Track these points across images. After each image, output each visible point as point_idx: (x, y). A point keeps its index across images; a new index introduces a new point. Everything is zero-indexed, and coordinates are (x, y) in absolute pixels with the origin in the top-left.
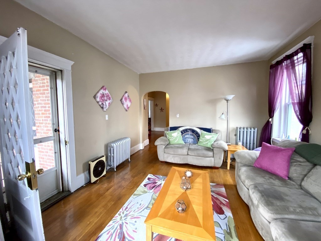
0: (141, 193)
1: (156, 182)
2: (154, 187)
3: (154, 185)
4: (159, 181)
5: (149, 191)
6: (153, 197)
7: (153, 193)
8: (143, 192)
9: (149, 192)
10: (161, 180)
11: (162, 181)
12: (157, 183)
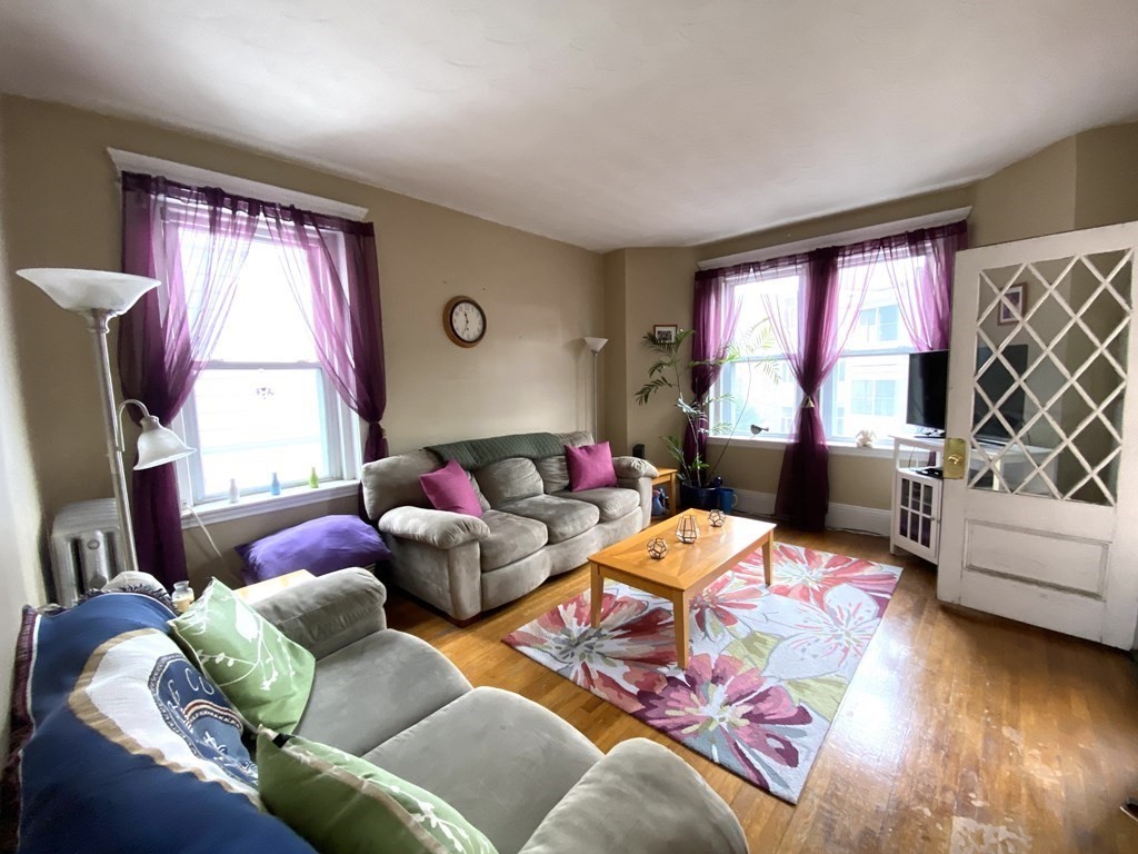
0: (812, 683)
1: (746, 722)
2: (763, 697)
3: (763, 707)
4: (732, 725)
5: (782, 684)
6: (764, 660)
7: (765, 674)
8: (807, 687)
9: (781, 680)
10: (724, 725)
11: (717, 718)
12: (744, 716)
